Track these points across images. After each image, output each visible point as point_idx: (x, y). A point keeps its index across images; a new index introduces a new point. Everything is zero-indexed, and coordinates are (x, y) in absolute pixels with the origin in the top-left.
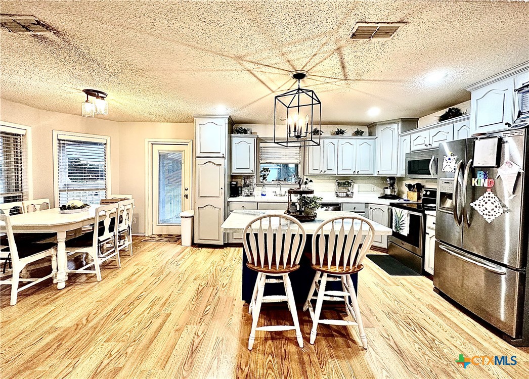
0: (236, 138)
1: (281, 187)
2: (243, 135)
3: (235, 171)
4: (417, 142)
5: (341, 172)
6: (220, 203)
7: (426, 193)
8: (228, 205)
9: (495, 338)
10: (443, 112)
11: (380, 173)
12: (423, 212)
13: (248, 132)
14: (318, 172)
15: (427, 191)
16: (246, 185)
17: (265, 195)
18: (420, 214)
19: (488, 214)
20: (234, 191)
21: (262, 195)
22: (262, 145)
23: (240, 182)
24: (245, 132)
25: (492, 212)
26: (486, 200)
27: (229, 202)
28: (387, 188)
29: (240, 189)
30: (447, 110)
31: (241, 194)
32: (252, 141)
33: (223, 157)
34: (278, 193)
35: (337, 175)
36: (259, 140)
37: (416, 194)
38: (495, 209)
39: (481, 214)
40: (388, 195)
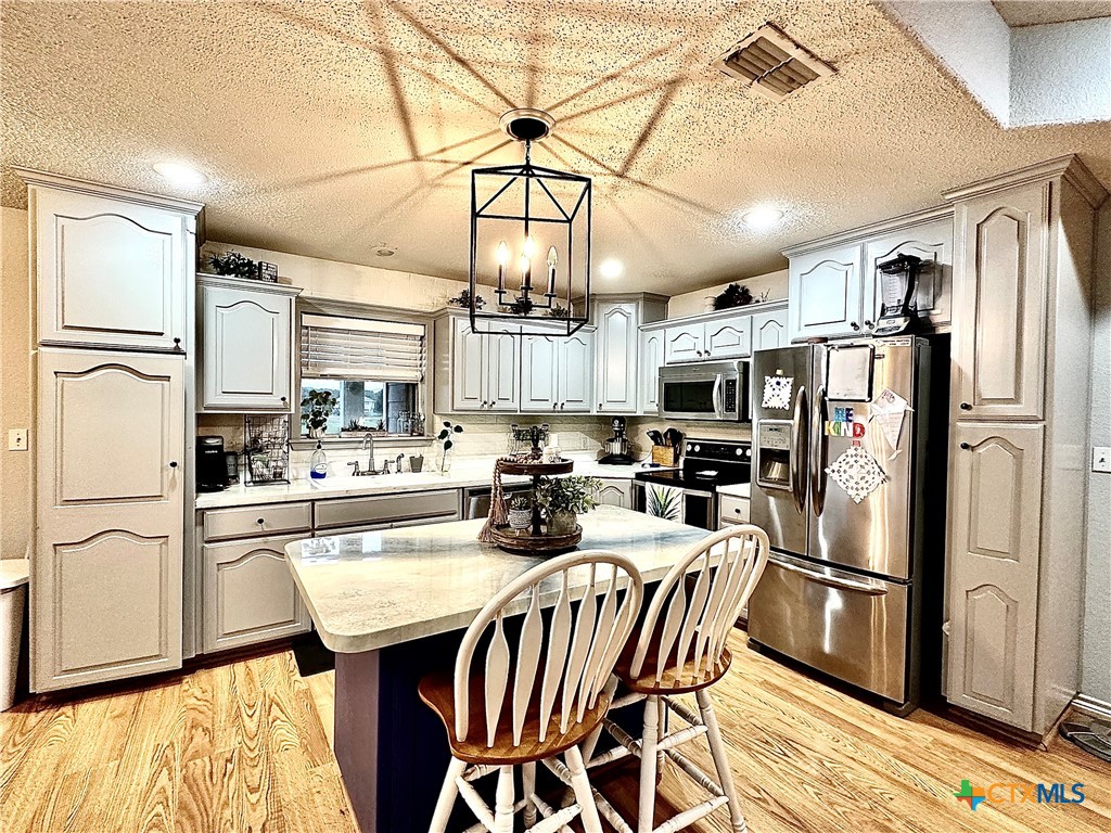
0: (222, 292)
1: (372, 448)
2: (244, 282)
3: (215, 398)
4: (678, 345)
5: (528, 406)
6: (169, 516)
7: (693, 449)
8: (201, 522)
9: (879, 714)
10: (721, 290)
11: (603, 408)
12: (713, 490)
13: (265, 273)
14: (477, 405)
15: (693, 445)
16: (254, 447)
17: (322, 476)
18: (709, 494)
19: (855, 486)
20: (213, 470)
21: (315, 475)
22: (308, 320)
23: (231, 438)
24: (251, 271)
25: (862, 483)
26: (852, 461)
27: (201, 512)
28: (612, 440)
29: (230, 460)
30: (727, 286)
31: (236, 477)
32: (282, 305)
33: (177, 351)
34: (364, 467)
35: (518, 413)
36: (304, 306)
37: (672, 450)
38: (868, 478)
39: (844, 487)
40: (617, 456)
